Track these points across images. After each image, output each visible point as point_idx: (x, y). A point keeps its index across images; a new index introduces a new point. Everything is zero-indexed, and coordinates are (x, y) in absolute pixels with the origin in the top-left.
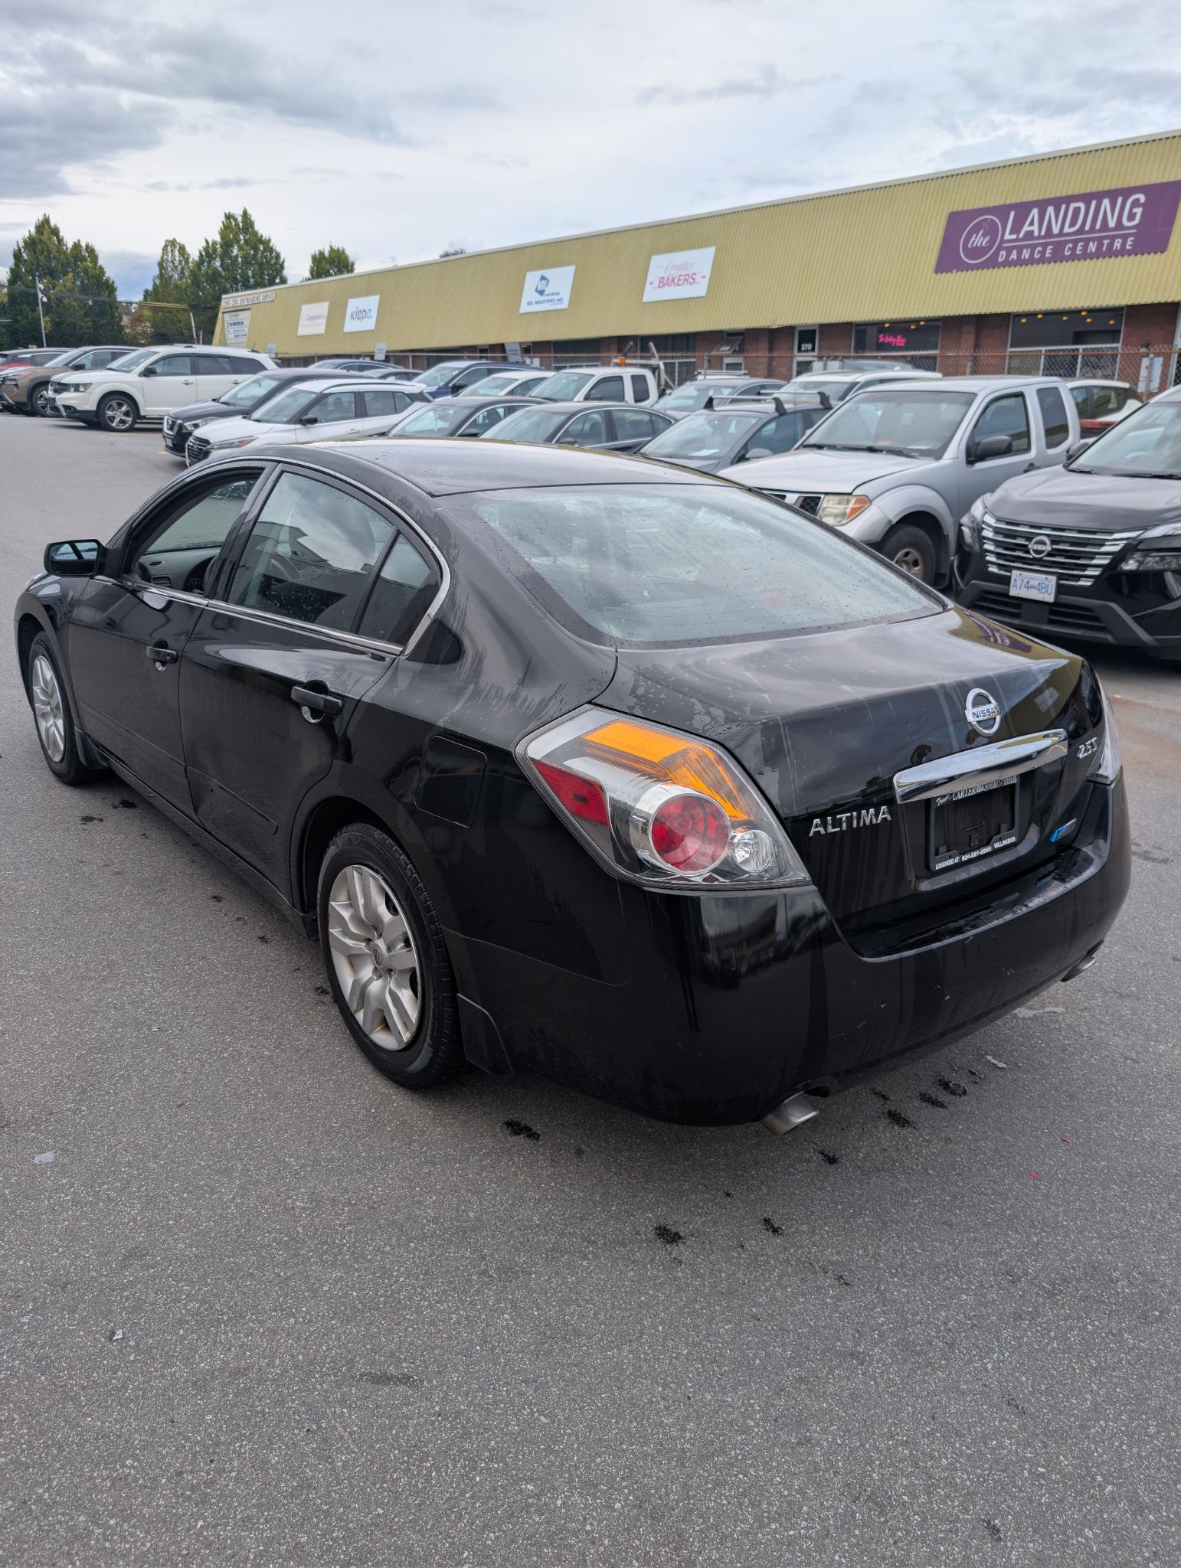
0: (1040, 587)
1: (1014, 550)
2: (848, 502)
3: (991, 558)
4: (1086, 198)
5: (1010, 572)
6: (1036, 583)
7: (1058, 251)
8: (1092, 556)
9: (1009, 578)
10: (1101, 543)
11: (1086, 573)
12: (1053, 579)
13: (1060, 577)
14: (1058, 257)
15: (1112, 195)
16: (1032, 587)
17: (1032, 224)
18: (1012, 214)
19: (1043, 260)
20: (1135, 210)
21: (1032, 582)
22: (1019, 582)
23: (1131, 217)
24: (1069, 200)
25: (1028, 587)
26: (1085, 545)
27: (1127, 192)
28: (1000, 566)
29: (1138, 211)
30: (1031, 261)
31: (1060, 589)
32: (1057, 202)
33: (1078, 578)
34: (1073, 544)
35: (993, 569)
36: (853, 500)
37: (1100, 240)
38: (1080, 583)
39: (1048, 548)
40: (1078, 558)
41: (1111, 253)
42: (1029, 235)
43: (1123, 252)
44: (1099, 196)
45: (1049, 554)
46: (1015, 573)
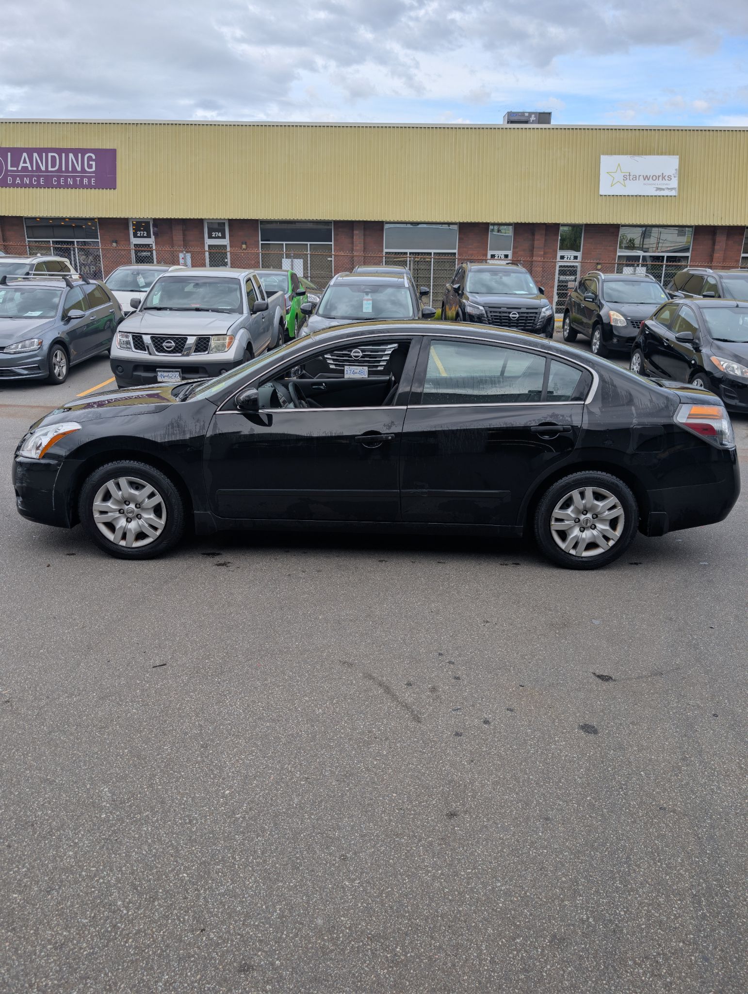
0: (360, 373)
1: (343, 357)
2: (224, 339)
3: (329, 361)
4: (59, 151)
5: (344, 367)
6: (358, 371)
7: (49, 181)
8: (382, 356)
9: (344, 370)
10: (384, 350)
11: (381, 364)
12: (366, 368)
13: (369, 367)
14: (48, 185)
15: (75, 151)
16: (356, 373)
17: (25, 162)
18: (9, 154)
19: (39, 186)
20: (91, 163)
21: (355, 371)
22: (349, 372)
23: (90, 166)
24: (47, 150)
25: (354, 373)
26: (377, 352)
27: (84, 151)
28: (336, 365)
29: (93, 163)
30: (30, 185)
31: (370, 373)
32: (40, 151)
33: (377, 366)
34: (372, 352)
35: (332, 367)
36: (228, 338)
37: (74, 178)
38: (378, 369)
39: (361, 354)
40: (376, 358)
41: (82, 186)
42: (25, 169)
43: (89, 186)
44: (67, 151)
45: (362, 357)
46: (346, 367)
